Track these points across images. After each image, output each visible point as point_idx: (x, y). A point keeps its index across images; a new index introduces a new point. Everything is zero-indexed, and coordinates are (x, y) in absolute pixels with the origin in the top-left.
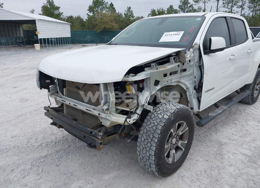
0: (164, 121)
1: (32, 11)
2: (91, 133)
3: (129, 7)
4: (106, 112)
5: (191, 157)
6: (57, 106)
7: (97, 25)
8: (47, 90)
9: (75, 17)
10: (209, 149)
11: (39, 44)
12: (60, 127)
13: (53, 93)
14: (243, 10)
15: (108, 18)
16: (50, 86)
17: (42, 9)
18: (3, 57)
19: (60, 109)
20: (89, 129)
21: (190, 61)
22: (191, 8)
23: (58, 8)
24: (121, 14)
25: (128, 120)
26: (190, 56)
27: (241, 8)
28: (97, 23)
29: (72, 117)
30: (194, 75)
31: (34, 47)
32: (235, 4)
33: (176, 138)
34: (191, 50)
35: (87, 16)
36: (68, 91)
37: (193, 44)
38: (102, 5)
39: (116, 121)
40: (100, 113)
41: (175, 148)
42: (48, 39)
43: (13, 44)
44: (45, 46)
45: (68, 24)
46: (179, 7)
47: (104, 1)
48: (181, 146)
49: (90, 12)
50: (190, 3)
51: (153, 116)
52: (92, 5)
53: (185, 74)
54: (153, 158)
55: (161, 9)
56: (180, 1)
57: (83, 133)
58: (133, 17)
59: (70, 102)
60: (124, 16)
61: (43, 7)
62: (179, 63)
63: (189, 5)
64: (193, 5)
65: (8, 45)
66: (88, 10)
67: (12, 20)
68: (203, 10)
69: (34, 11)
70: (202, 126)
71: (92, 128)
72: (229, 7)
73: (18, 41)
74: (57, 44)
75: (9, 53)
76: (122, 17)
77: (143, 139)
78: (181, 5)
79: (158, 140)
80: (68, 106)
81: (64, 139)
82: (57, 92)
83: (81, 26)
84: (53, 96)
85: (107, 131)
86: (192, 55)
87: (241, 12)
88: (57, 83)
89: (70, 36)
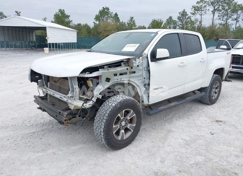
0: (111, 108)
1: (44, 19)
2: (60, 113)
3: (131, 17)
4: (71, 99)
5: (142, 139)
6: (43, 95)
7: (101, 32)
8: (37, 83)
9: (83, 24)
10: (158, 134)
11: (48, 48)
12: (44, 110)
13: (41, 86)
14: (237, 23)
15: (111, 27)
16: (39, 81)
17: (55, 17)
18: (16, 58)
19: (45, 97)
20: (59, 110)
21: (138, 66)
22: (189, 19)
23: (68, 17)
24: (124, 23)
25: (85, 105)
26: (139, 62)
27: (235, 21)
28: (101, 31)
29: (52, 103)
30: (143, 77)
31: (43, 50)
32: (230, 17)
33: (125, 122)
34: (141, 58)
35: (94, 24)
36: (51, 84)
37: (143, 54)
38: (108, 15)
39: (77, 105)
40: (68, 100)
41: (124, 129)
42: (56, 44)
43: (26, 47)
44: (53, 50)
45: (74, 31)
46: (178, 18)
47: (109, 11)
48: (129, 128)
49: (96, 20)
50: (188, 15)
51: (106, 104)
52: (98, 15)
53: (134, 75)
54: (102, 134)
55: (160, 20)
56: (179, 13)
57: (56, 113)
58: (135, 26)
59: (51, 92)
60: (127, 25)
61: (55, 15)
62: (128, 67)
63: (187, 17)
64: (191, 17)
65: (22, 47)
66: (94, 19)
67: (26, 27)
68: (200, 22)
69: (46, 19)
70: (150, 115)
71: (62, 110)
72: (224, 19)
73: (31, 45)
74: (64, 48)
75: (21, 55)
76: (125, 26)
77: (97, 121)
78: (180, 16)
79: (106, 121)
80: (50, 96)
81: (50, 123)
82: (44, 85)
83: (88, 33)
84: (41, 88)
85: (72, 113)
86: (141, 61)
87: (236, 25)
88: (44, 78)
89: (76, 42)
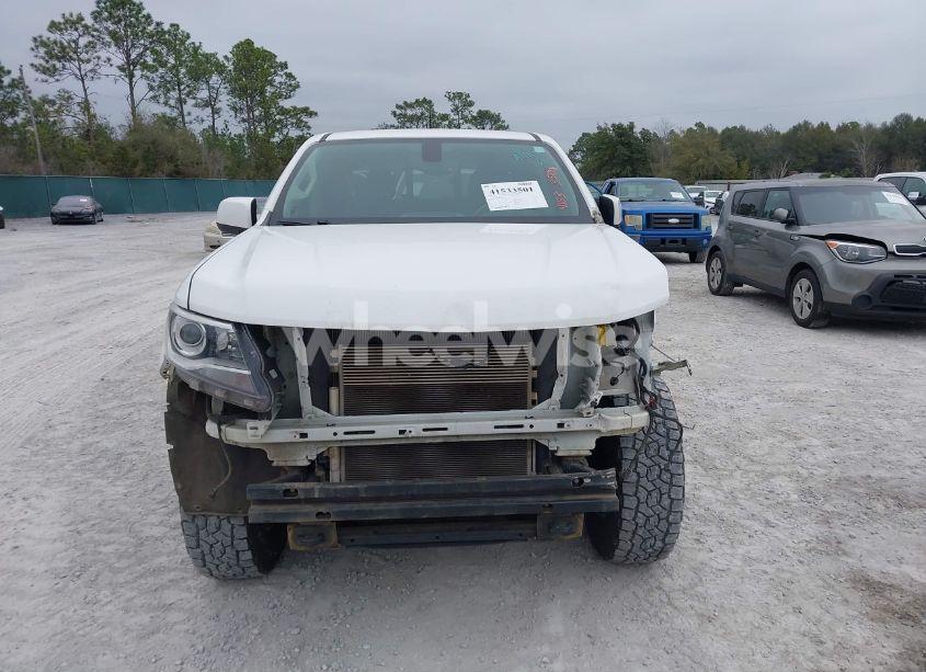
14: (216, 116)
32: (188, 95)
72: (172, 102)
